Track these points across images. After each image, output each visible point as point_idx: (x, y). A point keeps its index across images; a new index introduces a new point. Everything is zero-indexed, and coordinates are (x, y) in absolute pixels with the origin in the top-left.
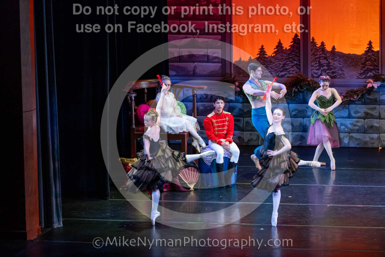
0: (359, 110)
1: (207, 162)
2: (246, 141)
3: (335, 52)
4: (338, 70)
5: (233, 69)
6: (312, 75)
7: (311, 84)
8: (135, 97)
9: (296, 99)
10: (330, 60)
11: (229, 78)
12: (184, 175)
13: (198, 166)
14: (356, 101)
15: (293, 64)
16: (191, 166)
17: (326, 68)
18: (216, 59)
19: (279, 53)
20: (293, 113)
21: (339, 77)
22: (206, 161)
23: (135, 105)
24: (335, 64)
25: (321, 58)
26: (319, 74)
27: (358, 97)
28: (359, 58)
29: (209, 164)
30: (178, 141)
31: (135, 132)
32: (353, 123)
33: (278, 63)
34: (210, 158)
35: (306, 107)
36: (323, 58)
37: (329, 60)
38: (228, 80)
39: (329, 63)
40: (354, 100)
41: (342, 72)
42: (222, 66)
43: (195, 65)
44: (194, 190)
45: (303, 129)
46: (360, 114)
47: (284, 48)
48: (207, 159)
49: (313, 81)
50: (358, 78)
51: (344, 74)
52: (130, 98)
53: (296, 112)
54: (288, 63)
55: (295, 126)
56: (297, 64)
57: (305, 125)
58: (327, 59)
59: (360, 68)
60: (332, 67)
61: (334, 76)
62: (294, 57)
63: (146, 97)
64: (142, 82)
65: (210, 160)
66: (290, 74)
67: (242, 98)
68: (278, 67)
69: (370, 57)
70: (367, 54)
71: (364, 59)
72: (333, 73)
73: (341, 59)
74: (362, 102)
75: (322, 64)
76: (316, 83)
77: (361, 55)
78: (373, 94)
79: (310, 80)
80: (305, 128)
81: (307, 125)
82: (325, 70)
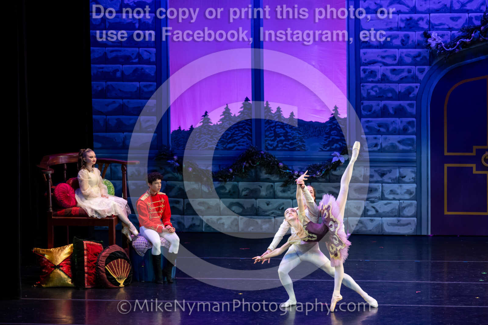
0: (324, 189)
1: (140, 253)
2: (186, 227)
4: (297, 141)
5: (171, 140)
6: (266, 147)
7: (265, 158)
8: (51, 174)
9: (247, 176)
10: (288, 129)
11: (166, 151)
12: (112, 269)
13: (128, 257)
14: (319, 178)
15: (243, 134)
16: (120, 258)
17: (283, 138)
20: (244, 193)
21: (299, 149)
22: (139, 251)
23: (52, 185)
24: (294, 134)
25: (277, 127)
26: (275, 145)
27: (321, 173)
28: (322, 126)
29: (143, 255)
30: (104, 227)
31: (53, 217)
33: (226, 133)
34: (143, 248)
35: (259, 186)
36: (279, 127)
37: (286, 129)
38: (165, 153)
39: (287, 132)
40: (316, 176)
41: (302, 143)
42: (157, 136)
43: (125, 136)
44: (125, 287)
45: (255, 212)
48: (139, 250)
49: (268, 154)
50: (321, 150)
51: (305, 146)
52: (46, 175)
53: (247, 191)
54: (238, 132)
55: (246, 208)
56: (247, 134)
57: (258, 207)
58: (284, 128)
59: (324, 139)
60: (290, 138)
61: (291, 149)
62: (244, 125)
63: (65, 174)
64: (61, 156)
65: (143, 251)
66: (239, 145)
68: (225, 137)
69: (335, 126)
70: (333, 121)
71: (328, 127)
72: (292, 144)
73: (301, 128)
74: (327, 179)
75: (279, 134)
76: (271, 156)
77: (325, 123)
78: (339, 169)
79: (263, 153)
80: (258, 211)
81: (260, 208)
82: (282, 141)
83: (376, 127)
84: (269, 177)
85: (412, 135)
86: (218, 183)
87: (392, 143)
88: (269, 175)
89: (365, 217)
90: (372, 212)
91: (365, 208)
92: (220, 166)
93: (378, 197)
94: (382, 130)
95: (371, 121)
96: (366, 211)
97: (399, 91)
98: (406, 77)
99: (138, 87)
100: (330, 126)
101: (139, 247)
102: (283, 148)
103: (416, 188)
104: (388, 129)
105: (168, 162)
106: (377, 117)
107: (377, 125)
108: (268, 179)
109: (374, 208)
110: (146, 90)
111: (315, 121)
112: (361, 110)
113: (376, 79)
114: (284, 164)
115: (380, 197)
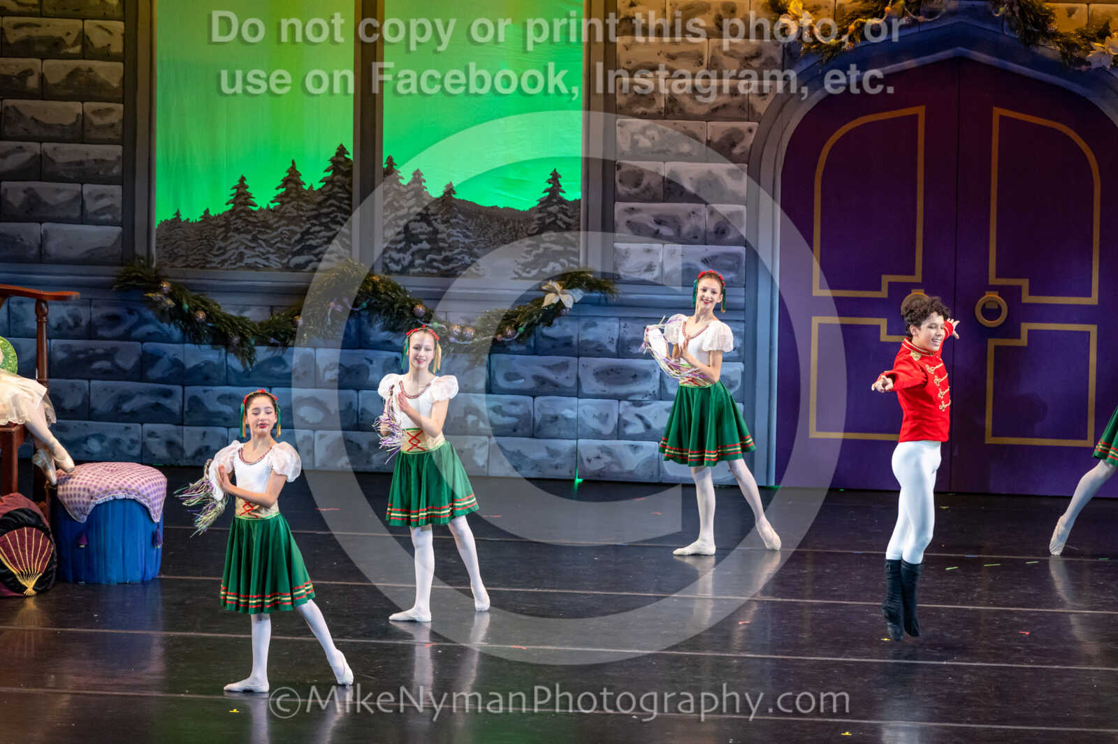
0: (520, 369)
1: (76, 513)
2: (189, 452)
3: (454, 202)
4: (459, 254)
5: (157, 243)
6: (386, 265)
7: (383, 291)
10: (438, 223)
11: (142, 270)
12: (8, 551)
13: (47, 524)
14: (510, 343)
15: (331, 234)
16: (28, 525)
17: (425, 245)
18: (104, 214)
19: (288, 199)
21: (463, 272)
22: (73, 509)
24: (453, 236)
26: (406, 263)
27: (517, 331)
29: (84, 519)
32: (500, 407)
33: (288, 230)
34: (83, 502)
35: (367, 359)
36: (418, 218)
37: (435, 224)
38: (140, 275)
39: (436, 232)
40: (504, 339)
41: (471, 259)
42: (122, 234)
43: (45, 231)
44: (37, 595)
45: (355, 421)
46: (523, 380)
47: (306, 187)
48: (74, 506)
49: (389, 283)
53: (338, 371)
54: (317, 228)
57: (363, 409)
58: (430, 221)
60: (441, 244)
61: (447, 271)
62: (333, 212)
65: (84, 508)
66: (320, 260)
67: (179, 330)
68: (285, 240)
69: (553, 219)
70: (546, 207)
71: (536, 222)
72: (447, 260)
73: (470, 222)
74: (528, 347)
75: (417, 235)
76: (396, 288)
77: (527, 212)
78: (560, 324)
79: (378, 280)
80: (362, 419)
81: (368, 412)
82: (422, 253)
83: (650, 225)
84: (390, 339)
85: (737, 244)
86: (268, 351)
87: (688, 264)
88: (391, 334)
89: (618, 439)
90: (638, 428)
91: (619, 420)
92: (272, 308)
93: (651, 392)
94: (664, 230)
95: (639, 210)
96: (622, 424)
97: (709, 138)
98: (724, 106)
99: (78, 115)
100: (539, 219)
101: (73, 499)
102: (426, 270)
103: (743, 374)
104: (679, 230)
105: (148, 297)
106: (654, 199)
107: (652, 219)
108: (389, 342)
109: (641, 418)
110: (97, 121)
111: (506, 206)
112: (615, 185)
113: (653, 110)
114: (427, 309)
115: (656, 392)
